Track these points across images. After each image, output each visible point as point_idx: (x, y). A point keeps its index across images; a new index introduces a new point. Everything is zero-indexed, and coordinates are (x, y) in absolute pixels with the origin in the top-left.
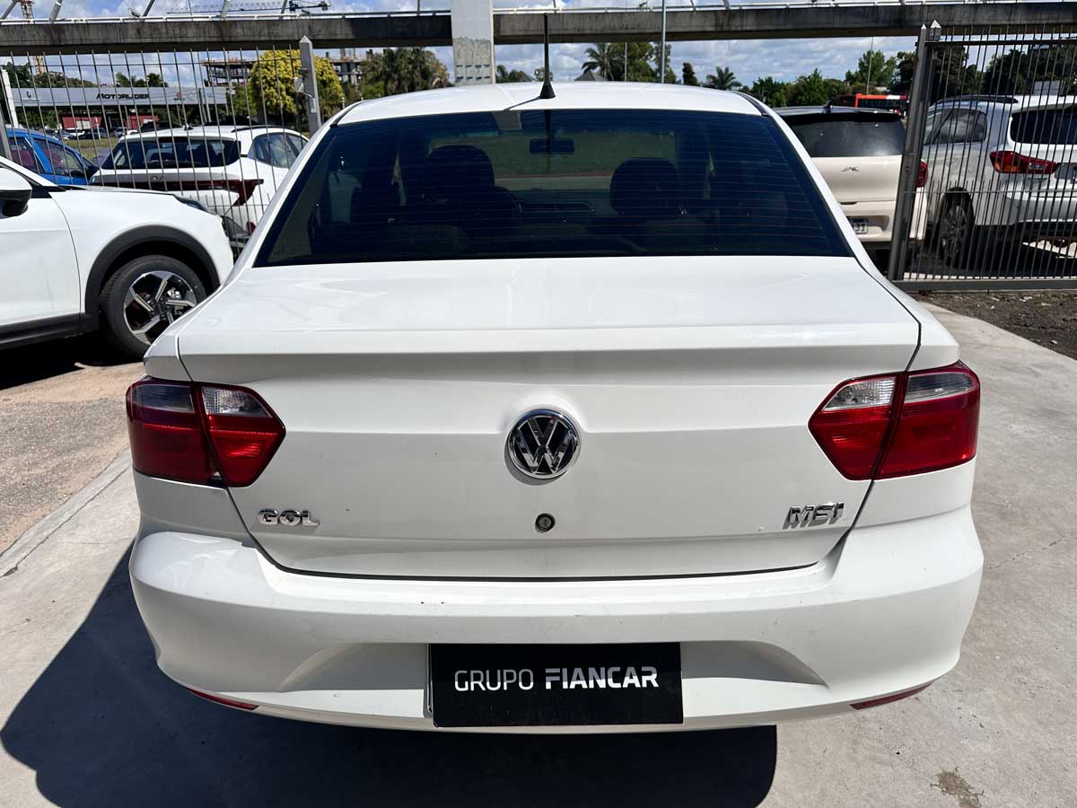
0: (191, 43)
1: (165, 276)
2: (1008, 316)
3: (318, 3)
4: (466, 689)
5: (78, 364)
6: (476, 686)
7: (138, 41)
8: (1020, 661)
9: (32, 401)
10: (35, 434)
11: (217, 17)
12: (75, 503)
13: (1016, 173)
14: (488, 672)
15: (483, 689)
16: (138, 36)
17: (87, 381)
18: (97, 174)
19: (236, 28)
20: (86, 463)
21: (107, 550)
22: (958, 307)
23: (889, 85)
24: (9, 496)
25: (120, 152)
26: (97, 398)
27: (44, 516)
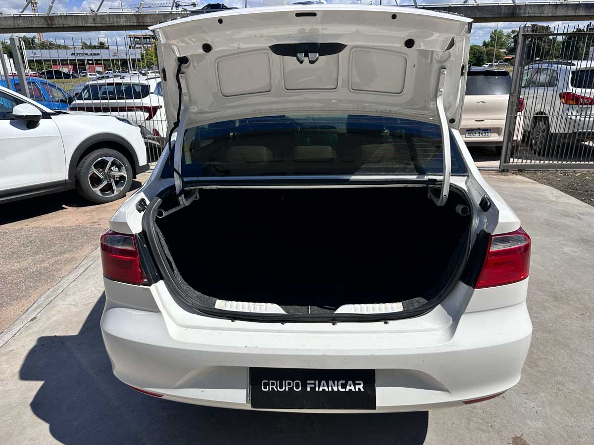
0: (122, 26)
1: (110, 160)
2: (567, 184)
3: (191, 3)
4: (267, 390)
5: (64, 206)
6: (272, 388)
7: (94, 25)
8: (559, 378)
9: (41, 226)
10: (42, 245)
11: (137, 12)
12: (65, 282)
13: (573, 104)
14: (278, 381)
15: (276, 390)
16: (94, 22)
17: (69, 215)
18: (74, 102)
19: (146, 18)
20: (70, 261)
21: (82, 308)
22: (539, 179)
23: (507, 48)
24: (30, 278)
25: (86, 91)
26: (75, 225)
27: (49, 289)
